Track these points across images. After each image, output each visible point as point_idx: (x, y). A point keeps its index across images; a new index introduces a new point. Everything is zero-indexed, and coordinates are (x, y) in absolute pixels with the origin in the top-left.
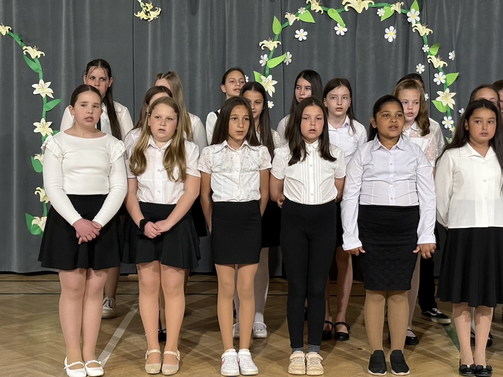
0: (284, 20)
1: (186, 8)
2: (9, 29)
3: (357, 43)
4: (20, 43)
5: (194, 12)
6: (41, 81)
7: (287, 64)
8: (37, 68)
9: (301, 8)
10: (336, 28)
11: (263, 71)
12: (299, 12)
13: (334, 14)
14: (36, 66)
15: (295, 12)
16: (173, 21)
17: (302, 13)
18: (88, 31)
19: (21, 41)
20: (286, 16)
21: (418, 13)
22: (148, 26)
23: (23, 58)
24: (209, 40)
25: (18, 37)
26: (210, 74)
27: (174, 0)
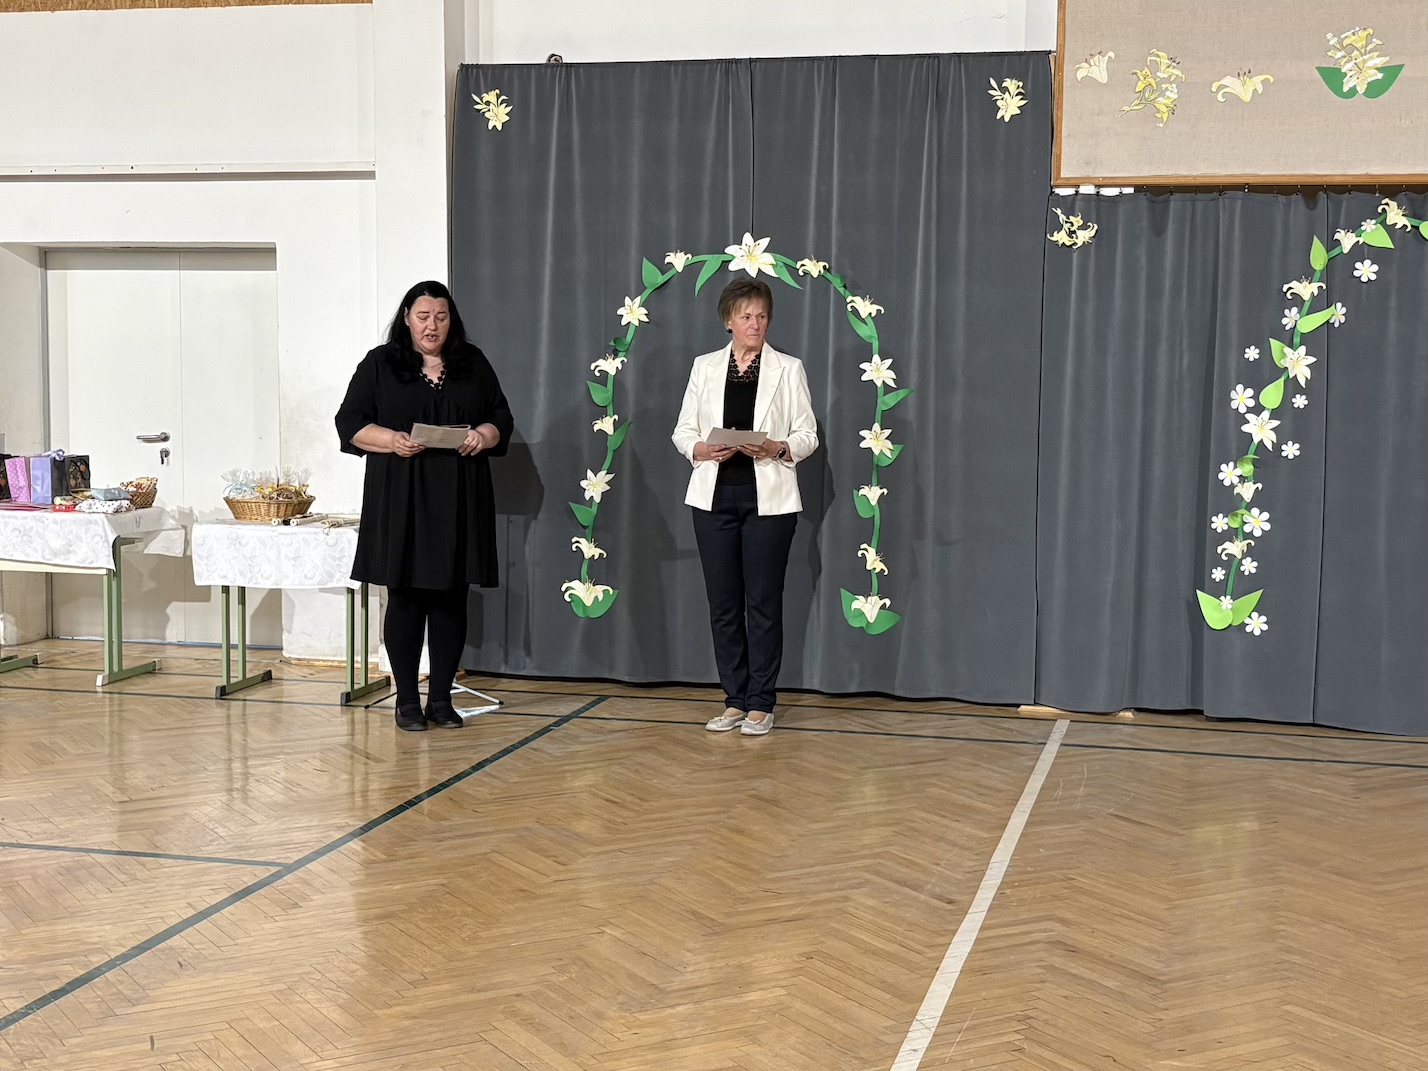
0: (1332, 244)
1: (1145, 223)
2: (824, 267)
4: (841, 290)
5: (1158, 230)
6: (876, 358)
7: (1337, 325)
8: (869, 333)
9: (1368, 221)
11: (1289, 338)
12: (1363, 228)
14: (867, 332)
15: (1355, 227)
16: (1120, 247)
17: (1369, 230)
18: (962, 268)
19: (845, 286)
20: (1337, 236)
22: (1072, 257)
23: (846, 317)
24: (1185, 281)
25: (839, 281)
26: (1185, 345)
27: (1122, 209)
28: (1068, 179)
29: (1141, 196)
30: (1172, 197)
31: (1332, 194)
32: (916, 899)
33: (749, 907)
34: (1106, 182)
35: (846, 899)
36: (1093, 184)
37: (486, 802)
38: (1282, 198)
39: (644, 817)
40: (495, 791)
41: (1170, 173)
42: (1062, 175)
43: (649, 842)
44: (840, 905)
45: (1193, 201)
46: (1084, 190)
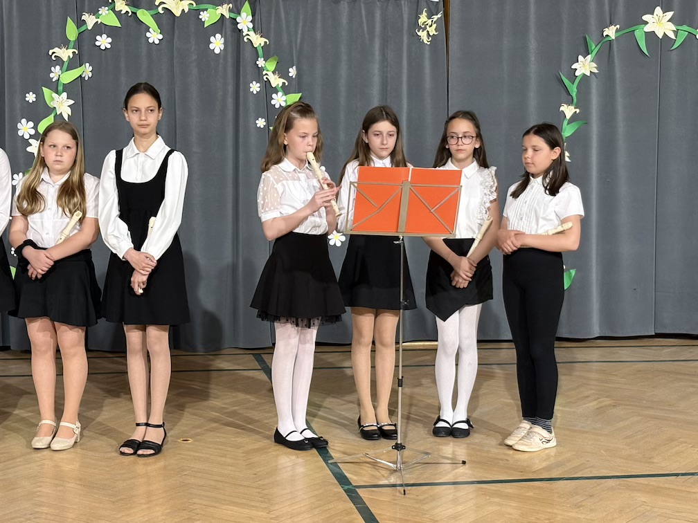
0: (80, 23)
3: (175, 54)
7: (86, 79)
9: (103, 8)
10: (148, 35)
11: (55, 87)
12: (100, 13)
13: (145, 16)
15: (95, 12)
17: (104, 14)
20: (83, 18)
21: (250, 18)
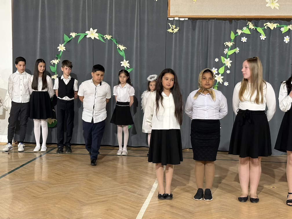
0: (236, 33)
1: (191, 27)
2: (111, 37)
3: (270, 43)
5: (194, 29)
6: (125, 60)
7: (237, 53)
9: (244, 27)
10: (261, 37)
11: (225, 56)
12: (243, 29)
13: (260, 30)
14: (122, 54)
15: (241, 29)
16: (185, 33)
17: (245, 29)
18: (146, 38)
19: (116, 42)
20: (237, 31)
22: (173, 35)
23: (117, 50)
24: (200, 42)
25: (115, 41)
26: (201, 58)
27: (185, 24)
28: (172, 16)
29: (190, 20)
30: (197, 21)
31: (236, 21)
32: (134, 195)
33: (93, 199)
34: (181, 17)
35: (117, 196)
36: (178, 17)
37: (24, 175)
38: (224, 22)
39: (66, 178)
40: (27, 172)
41: (197, 15)
42: (170, 15)
43: (67, 184)
44: (116, 198)
45: (202, 22)
46: (176, 19)
